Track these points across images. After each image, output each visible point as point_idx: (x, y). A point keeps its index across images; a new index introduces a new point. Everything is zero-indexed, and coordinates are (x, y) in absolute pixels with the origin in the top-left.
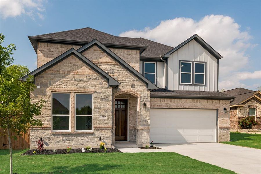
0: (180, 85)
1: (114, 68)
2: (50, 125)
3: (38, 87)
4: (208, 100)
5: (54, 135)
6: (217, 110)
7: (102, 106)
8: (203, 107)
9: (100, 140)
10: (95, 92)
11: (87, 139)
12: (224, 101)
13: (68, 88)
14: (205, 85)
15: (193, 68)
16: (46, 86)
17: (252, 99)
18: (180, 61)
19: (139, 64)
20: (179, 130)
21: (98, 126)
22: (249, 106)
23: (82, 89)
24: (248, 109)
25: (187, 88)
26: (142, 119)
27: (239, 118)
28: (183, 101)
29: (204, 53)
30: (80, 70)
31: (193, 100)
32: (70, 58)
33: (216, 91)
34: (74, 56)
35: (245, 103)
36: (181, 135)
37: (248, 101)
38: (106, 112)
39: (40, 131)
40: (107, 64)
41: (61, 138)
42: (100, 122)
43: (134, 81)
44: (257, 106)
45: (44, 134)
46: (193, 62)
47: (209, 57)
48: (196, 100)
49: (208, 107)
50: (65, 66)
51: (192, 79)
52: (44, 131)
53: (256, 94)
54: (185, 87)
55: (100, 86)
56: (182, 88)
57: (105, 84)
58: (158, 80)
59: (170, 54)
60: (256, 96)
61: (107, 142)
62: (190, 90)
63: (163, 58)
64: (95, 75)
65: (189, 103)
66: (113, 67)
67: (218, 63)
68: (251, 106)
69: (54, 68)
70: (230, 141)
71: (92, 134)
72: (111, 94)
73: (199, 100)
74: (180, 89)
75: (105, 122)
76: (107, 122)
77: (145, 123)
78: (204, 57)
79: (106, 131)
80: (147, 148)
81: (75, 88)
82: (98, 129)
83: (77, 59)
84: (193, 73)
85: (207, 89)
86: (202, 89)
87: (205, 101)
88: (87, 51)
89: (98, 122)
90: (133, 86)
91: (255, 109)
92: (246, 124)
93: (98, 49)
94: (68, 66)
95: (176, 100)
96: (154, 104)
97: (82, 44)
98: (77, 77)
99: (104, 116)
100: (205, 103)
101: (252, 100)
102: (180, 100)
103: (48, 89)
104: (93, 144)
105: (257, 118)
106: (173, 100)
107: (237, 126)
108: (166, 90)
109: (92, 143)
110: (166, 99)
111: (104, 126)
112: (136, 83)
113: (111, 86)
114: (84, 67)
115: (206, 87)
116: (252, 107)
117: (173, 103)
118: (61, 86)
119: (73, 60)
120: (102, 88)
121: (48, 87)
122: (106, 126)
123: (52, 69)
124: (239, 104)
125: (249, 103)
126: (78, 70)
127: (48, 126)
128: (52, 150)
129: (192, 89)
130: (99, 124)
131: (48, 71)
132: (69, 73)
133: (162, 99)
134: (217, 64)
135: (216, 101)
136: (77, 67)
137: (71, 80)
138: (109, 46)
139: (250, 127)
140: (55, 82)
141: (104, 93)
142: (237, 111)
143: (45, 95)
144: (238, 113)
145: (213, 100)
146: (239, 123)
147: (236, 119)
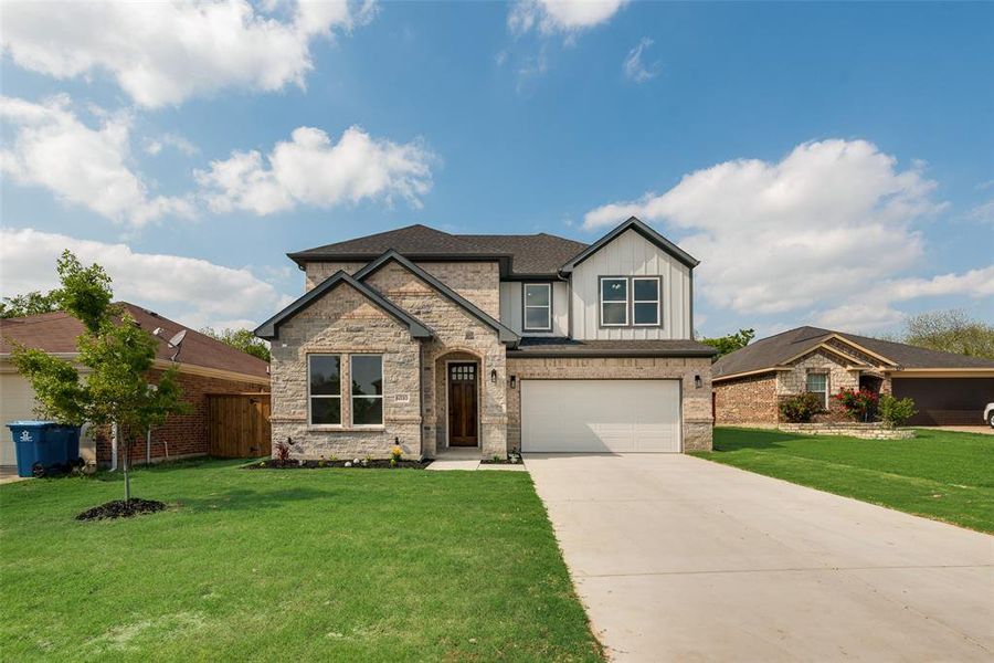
0: (601, 328)
1: (431, 301)
2: (307, 414)
3: (284, 345)
4: (657, 360)
5: (313, 432)
6: (681, 380)
7: (400, 378)
8: (643, 375)
9: (397, 443)
10: (386, 350)
11: (373, 441)
12: (695, 361)
13: (336, 345)
14: (661, 327)
15: (630, 290)
16: (298, 342)
17: (815, 352)
18: (600, 277)
19: (497, 291)
20: (592, 426)
21: (392, 417)
22: (808, 370)
23: (362, 347)
24: (805, 378)
25: (616, 335)
26: (491, 401)
27: (782, 397)
28: (598, 362)
29: (656, 256)
30: (358, 311)
31: (621, 360)
32: (339, 290)
33: (688, 337)
34: (346, 286)
35: (798, 361)
36: (594, 435)
37: (805, 357)
38: (408, 389)
39: (289, 426)
40: (416, 295)
41: (325, 439)
42: (397, 409)
43: (471, 326)
44: (829, 369)
45: (296, 432)
46: (630, 278)
47: (668, 264)
48: (626, 360)
49: (656, 376)
50: (331, 305)
51: (630, 314)
52: (294, 426)
53: (825, 343)
54: (613, 332)
55: (397, 339)
56: (604, 335)
57: (405, 335)
58: (555, 319)
59: (575, 266)
60: (824, 346)
61: (410, 447)
62: (624, 338)
63: (560, 273)
64: (386, 319)
65: (612, 367)
66: (428, 301)
67: (691, 277)
68: (813, 369)
69: (311, 309)
70: (714, 449)
71: (382, 432)
72: (417, 354)
73: (633, 360)
74: (600, 338)
75: (406, 408)
76: (409, 408)
77: (496, 412)
78: (655, 265)
79: (409, 426)
80: (497, 461)
81: (350, 345)
82: (393, 421)
83: (352, 290)
84: (630, 302)
85: (665, 335)
86: (654, 335)
87: (650, 361)
88: (379, 273)
89: (392, 409)
90: (469, 336)
91: (825, 375)
92: (797, 411)
93: (400, 267)
94: (336, 305)
95: (580, 361)
96: (531, 371)
97: (368, 259)
98: (354, 325)
99: (405, 397)
100: (648, 367)
101: (817, 356)
102: (590, 361)
103: (301, 349)
104: (385, 451)
105: (830, 396)
106: (573, 361)
107: (776, 417)
108: (568, 340)
109: (381, 449)
110: (557, 360)
111: (404, 417)
112: (476, 330)
113: (416, 338)
114: (365, 304)
115: (661, 331)
116: (816, 371)
117: (573, 367)
118: (323, 343)
119: (343, 293)
120: (399, 342)
121: (301, 345)
122: (408, 417)
123: (308, 311)
124: (778, 366)
125: (809, 363)
126: (355, 311)
127: (303, 417)
128: (297, 462)
129: (629, 335)
130: (395, 412)
131: (300, 315)
132: (337, 317)
133: (548, 360)
134: (687, 279)
135: (676, 361)
136: (353, 305)
137: (342, 330)
138: (414, 259)
139: (805, 418)
140: (312, 336)
141: (404, 351)
142: (777, 380)
143: (296, 360)
144: (779, 387)
145: (669, 360)
146: (781, 407)
147: (775, 400)
